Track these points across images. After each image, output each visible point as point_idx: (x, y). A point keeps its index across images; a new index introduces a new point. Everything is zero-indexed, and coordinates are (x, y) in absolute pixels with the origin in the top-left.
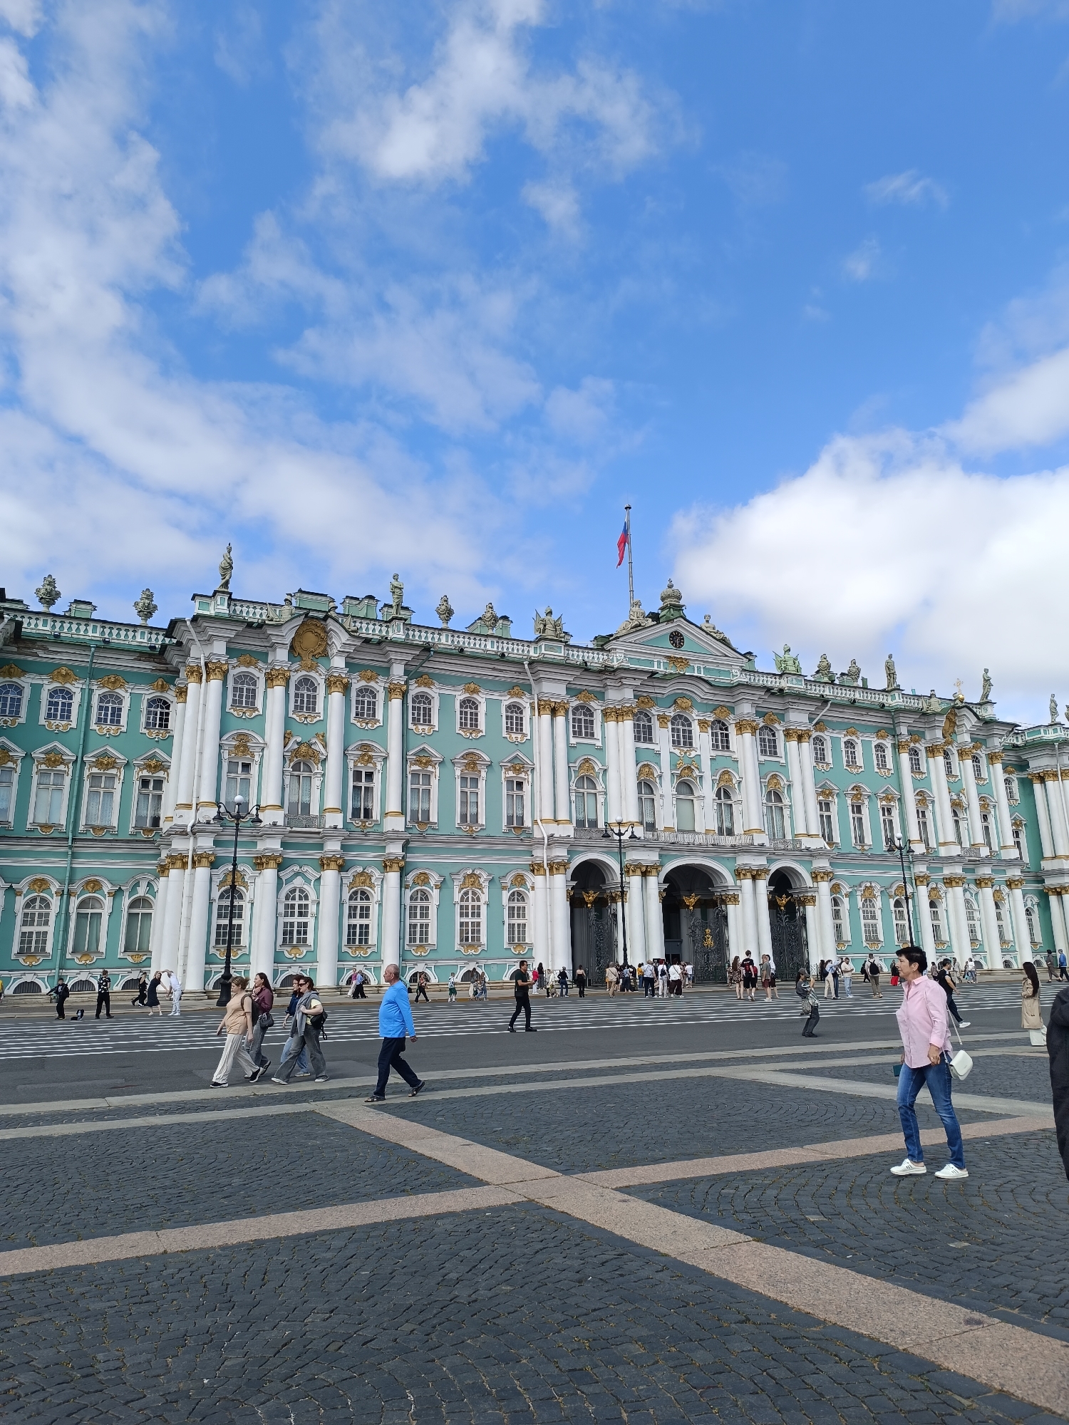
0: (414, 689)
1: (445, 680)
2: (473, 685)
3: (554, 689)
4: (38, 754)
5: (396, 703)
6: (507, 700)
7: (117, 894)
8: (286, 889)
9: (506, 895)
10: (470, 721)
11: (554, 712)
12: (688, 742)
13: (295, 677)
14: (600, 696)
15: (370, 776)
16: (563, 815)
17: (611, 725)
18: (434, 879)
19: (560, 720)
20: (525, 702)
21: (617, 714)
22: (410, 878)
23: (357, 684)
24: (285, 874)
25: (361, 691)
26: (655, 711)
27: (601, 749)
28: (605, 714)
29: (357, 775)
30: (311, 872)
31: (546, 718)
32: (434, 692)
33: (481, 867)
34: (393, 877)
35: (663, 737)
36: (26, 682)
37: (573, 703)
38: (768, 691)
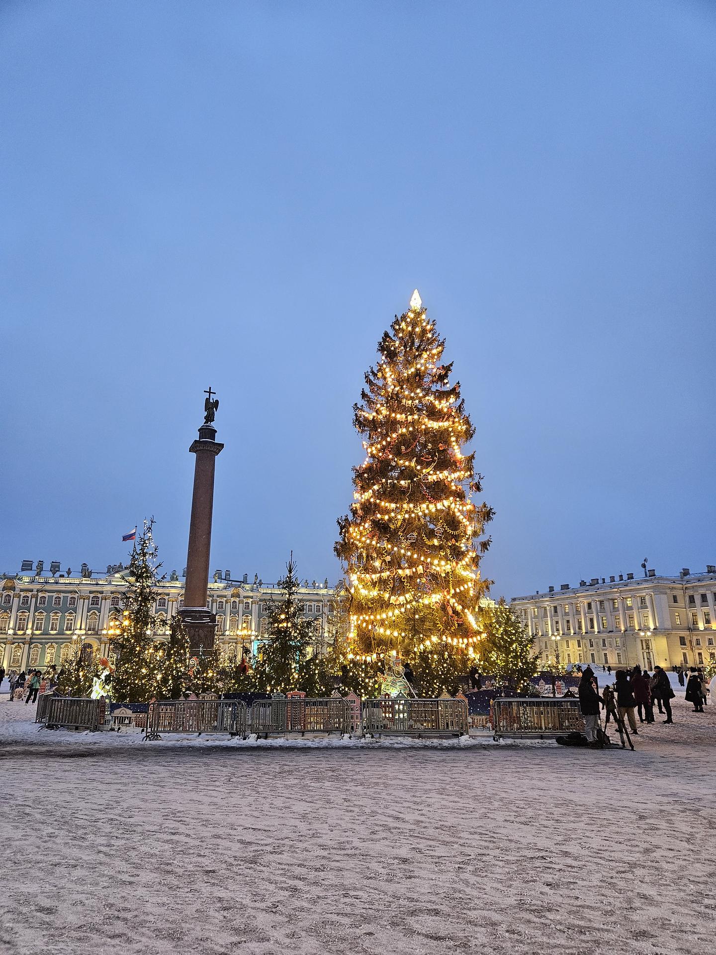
0: (40, 595)
3: (85, 592)
5: (34, 600)
6: (70, 596)
9: (62, 650)
10: (58, 602)
11: (84, 599)
15: (24, 620)
16: (84, 628)
17: (104, 601)
19: (87, 601)
20: (76, 596)
22: (32, 646)
25: (24, 597)
26: (120, 596)
27: (100, 608)
28: (103, 598)
29: (21, 620)
31: (82, 601)
32: (47, 596)
34: (27, 646)
37: (92, 595)
38: (164, 588)
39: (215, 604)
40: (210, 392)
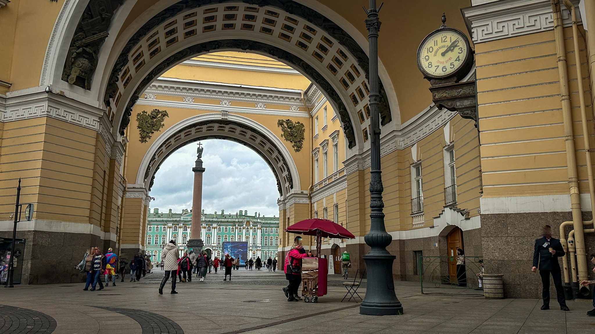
0: (149, 227)
1: (153, 225)
2: (158, 225)
3: (170, 225)
6: (163, 227)
10: (157, 230)
11: (170, 228)
14: (178, 225)
17: (179, 229)
18: (150, 252)
20: (166, 227)
21: (180, 227)
26: (187, 226)
27: (178, 232)
28: (179, 227)
31: (169, 229)
33: (157, 250)
35: (189, 230)
37: (174, 226)
38: (209, 221)
39: (237, 230)
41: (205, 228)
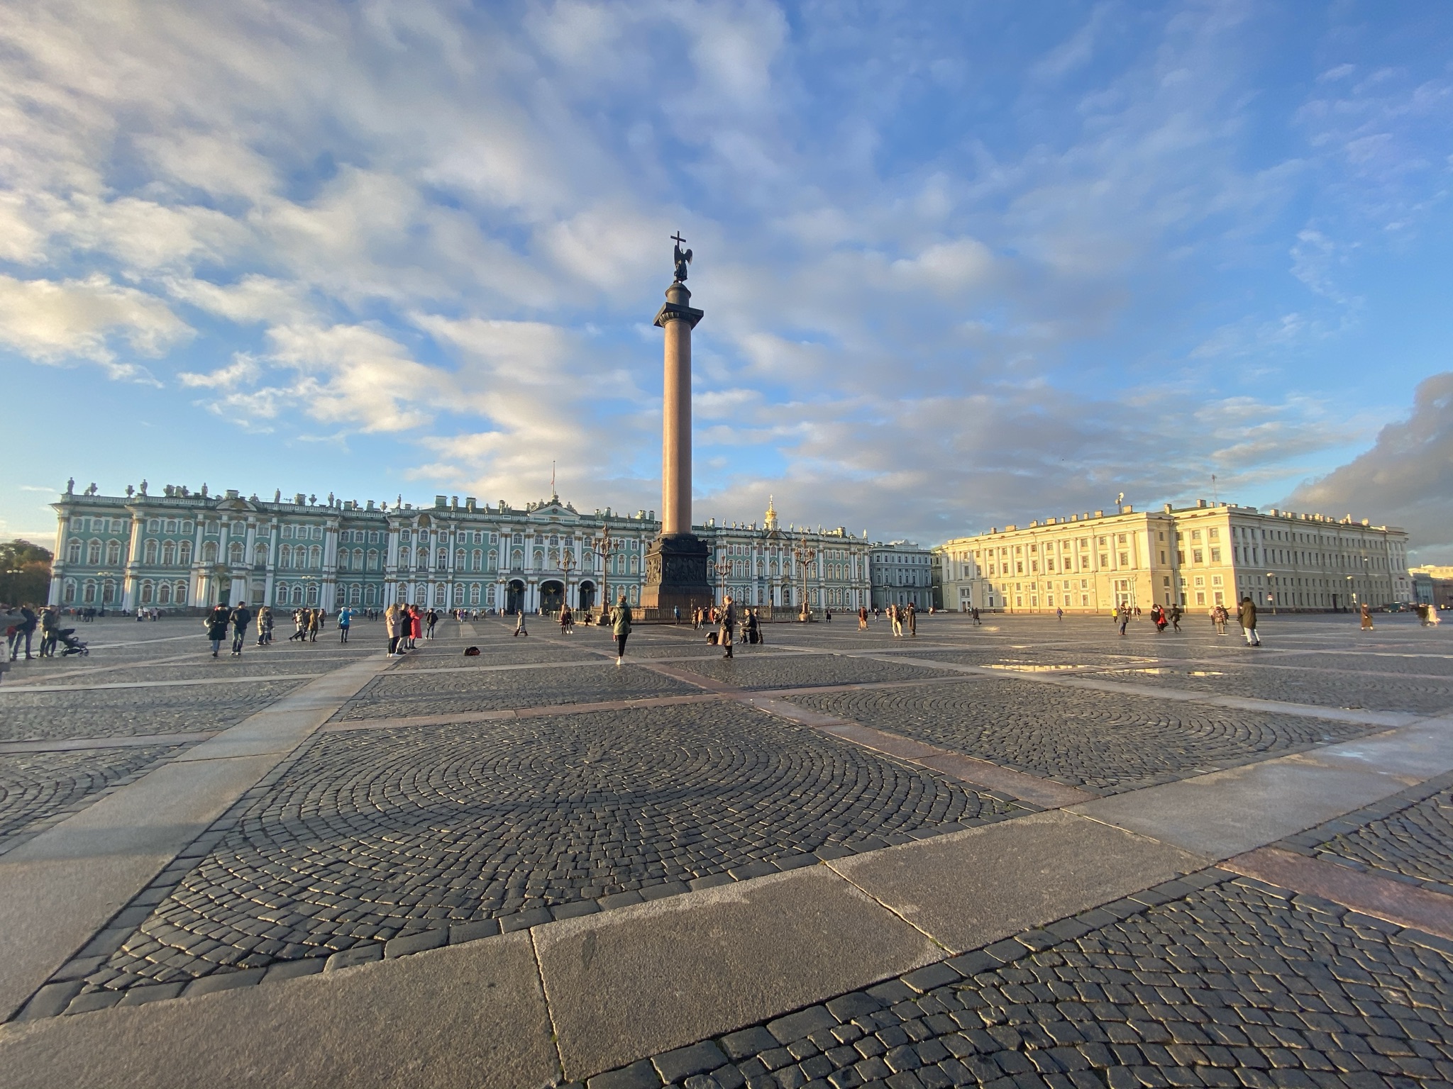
0: (459, 532)
2: (479, 530)
3: (506, 529)
4: (354, 551)
5: (452, 537)
6: (490, 533)
7: (378, 588)
8: (418, 588)
9: (487, 590)
10: (478, 540)
12: (557, 543)
13: (421, 530)
14: (524, 531)
15: (444, 557)
16: (507, 567)
17: (527, 540)
19: (509, 539)
20: (497, 533)
21: (529, 536)
22: (456, 585)
23: (440, 531)
24: (417, 584)
25: (442, 533)
26: (544, 535)
27: (524, 547)
29: (440, 557)
30: (426, 584)
32: (466, 532)
33: (479, 582)
34: (450, 585)
35: (546, 543)
36: (349, 531)
38: (589, 526)
40: (679, 239)
41: (580, 539)
